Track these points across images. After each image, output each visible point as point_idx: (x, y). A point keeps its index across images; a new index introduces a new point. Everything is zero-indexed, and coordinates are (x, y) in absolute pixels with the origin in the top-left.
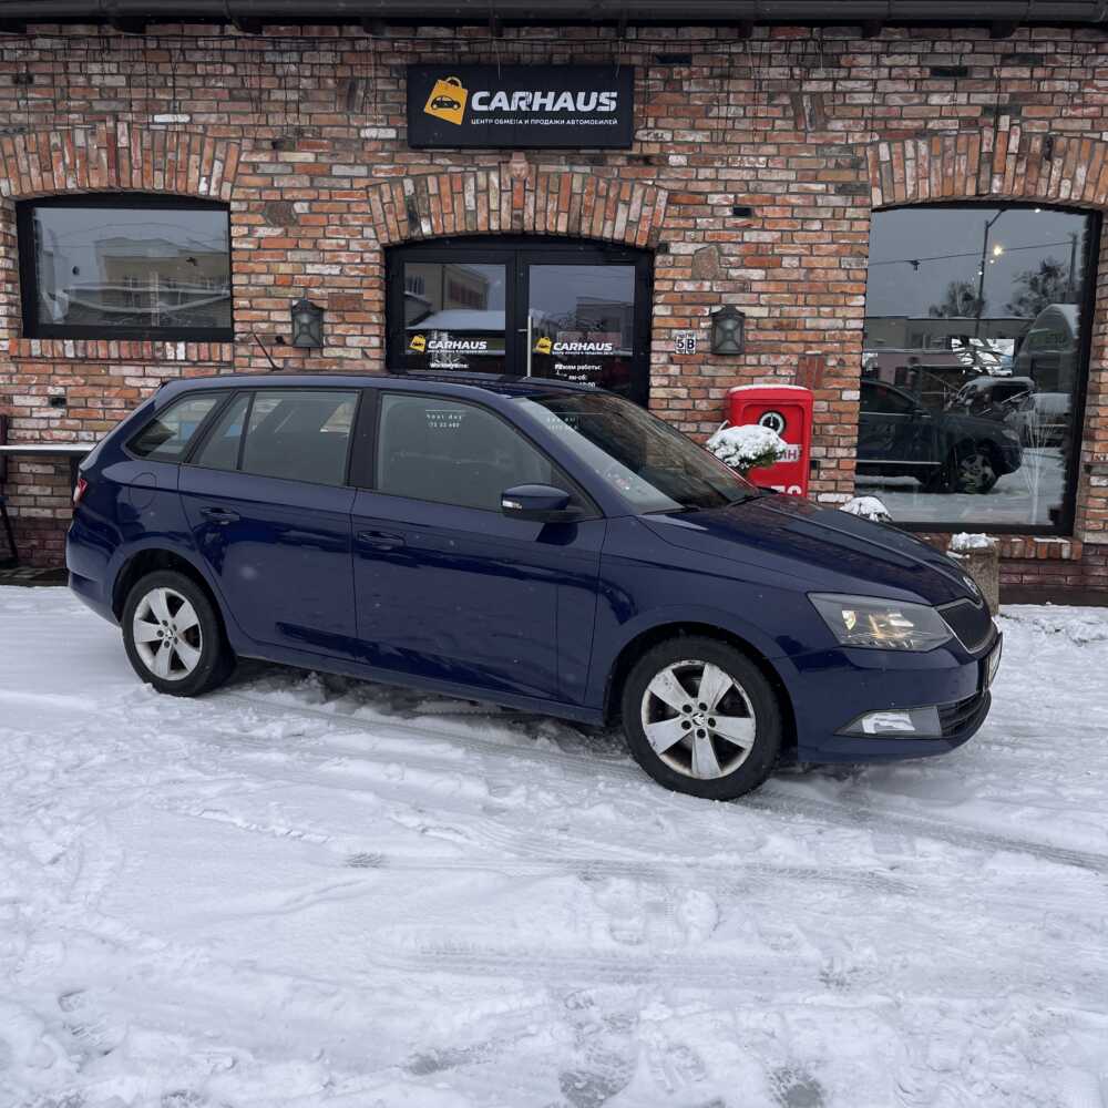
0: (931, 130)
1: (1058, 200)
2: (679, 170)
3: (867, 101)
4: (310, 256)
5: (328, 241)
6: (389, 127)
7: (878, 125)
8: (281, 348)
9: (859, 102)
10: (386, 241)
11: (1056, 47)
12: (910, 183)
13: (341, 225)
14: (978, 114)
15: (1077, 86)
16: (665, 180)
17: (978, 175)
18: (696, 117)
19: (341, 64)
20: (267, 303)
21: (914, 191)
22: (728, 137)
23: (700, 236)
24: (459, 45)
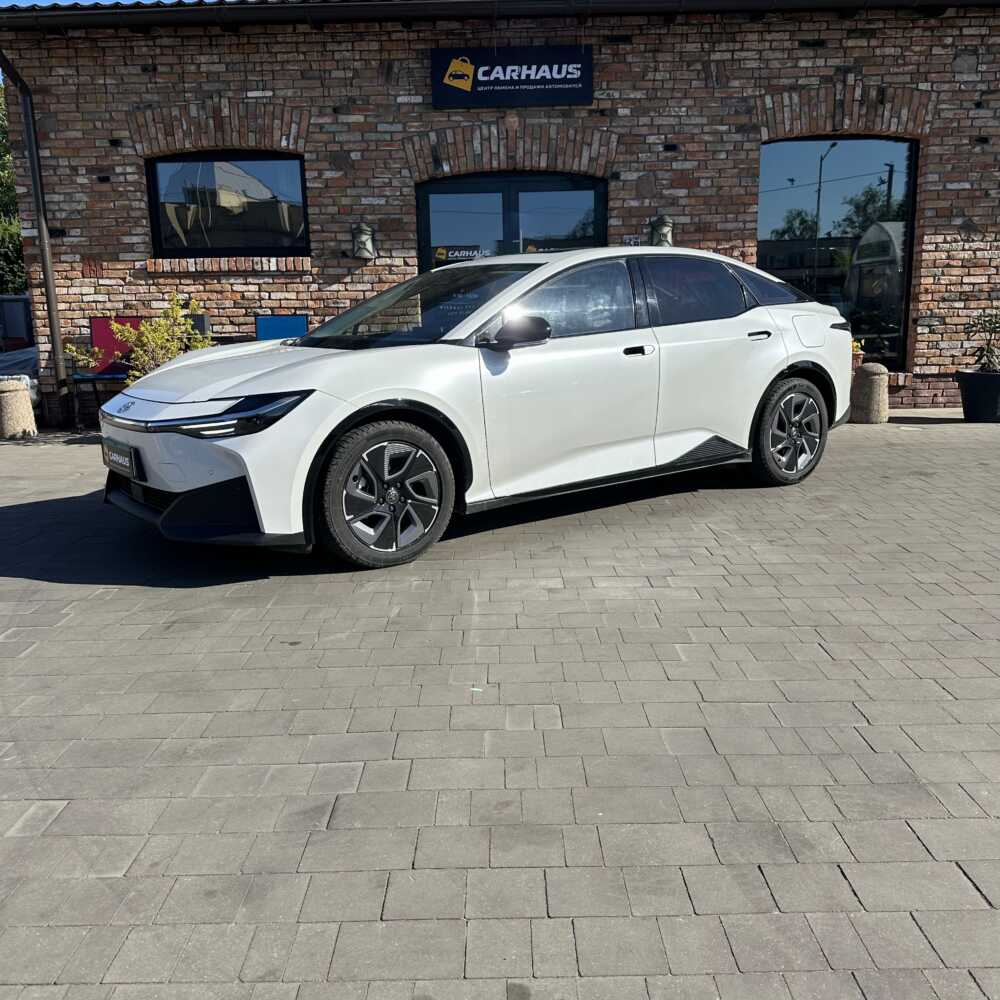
0: (800, 85)
1: (888, 133)
2: (625, 119)
3: (756, 66)
4: (363, 191)
5: (376, 180)
6: (416, 94)
7: (765, 83)
8: (345, 260)
9: (748, 66)
10: (418, 179)
11: (885, 23)
12: (787, 123)
13: (386, 168)
14: (832, 73)
15: (900, 52)
16: (616, 127)
17: (834, 117)
18: (636, 81)
20: (334, 227)
21: (790, 131)
22: (659, 94)
23: (641, 166)
24: (466, 34)
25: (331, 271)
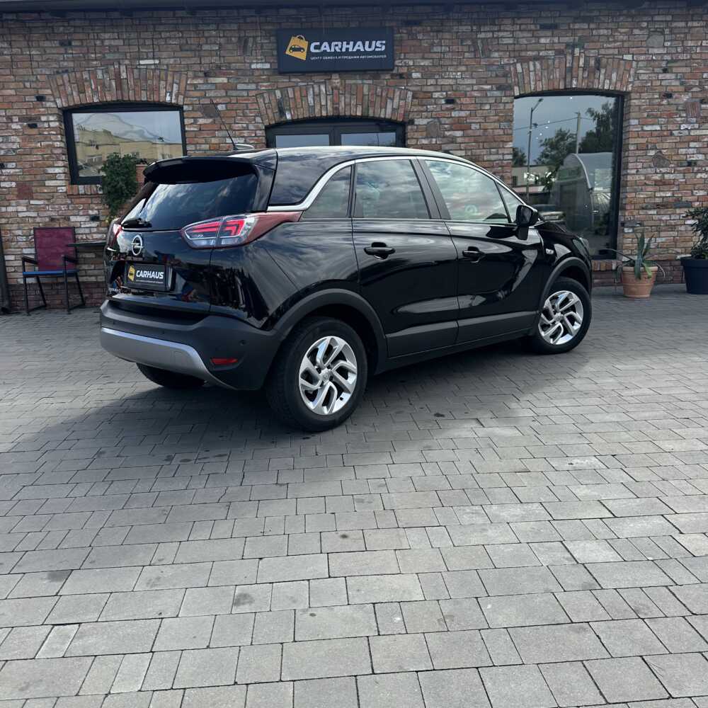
0: (541, 56)
1: (603, 90)
2: (417, 80)
3: (511, 42)
4: (228, 133)
5: (237, 125)
6: (266, 62)
7: (517, 54)
9: (505, 42)
10: (268, 124)
11: (600, 12)
12: (532, 83)
13: (244, 116)
14: (562, 48)
15: (610, 33)
16: (411, 86)
17: (565, 79)
18: (424, 54)
19: (240, 30)
21: (536, 88)
22: (441, 62)
23: (430, 114)
24: (301, 18)
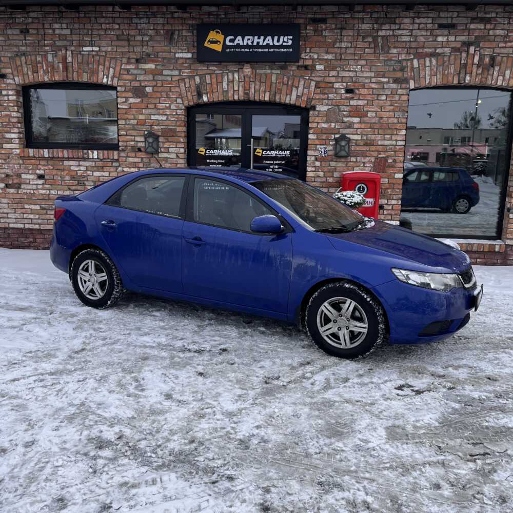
0: (438, 53)
1: (497, 86)
2: (320, 72)
3: (408, 40)
4: (153, 111)
5: (161, 105)
6: (188, 52)
8: (140, 153)
9: (404, 40)
10: (186, 104)
11: (497, 14)
12: (428, 78)
13: (167, 97)
14: (459, 46)
15: (506, 33)
16: (314, 77)
17: (459, 74)
18: (329, 48)
19: (168, 23)
20: (134, 133)
21: (430, 82)
22: (343, 57)
23: (330, 102)
24: (220, 15)
25: (131, 160)
